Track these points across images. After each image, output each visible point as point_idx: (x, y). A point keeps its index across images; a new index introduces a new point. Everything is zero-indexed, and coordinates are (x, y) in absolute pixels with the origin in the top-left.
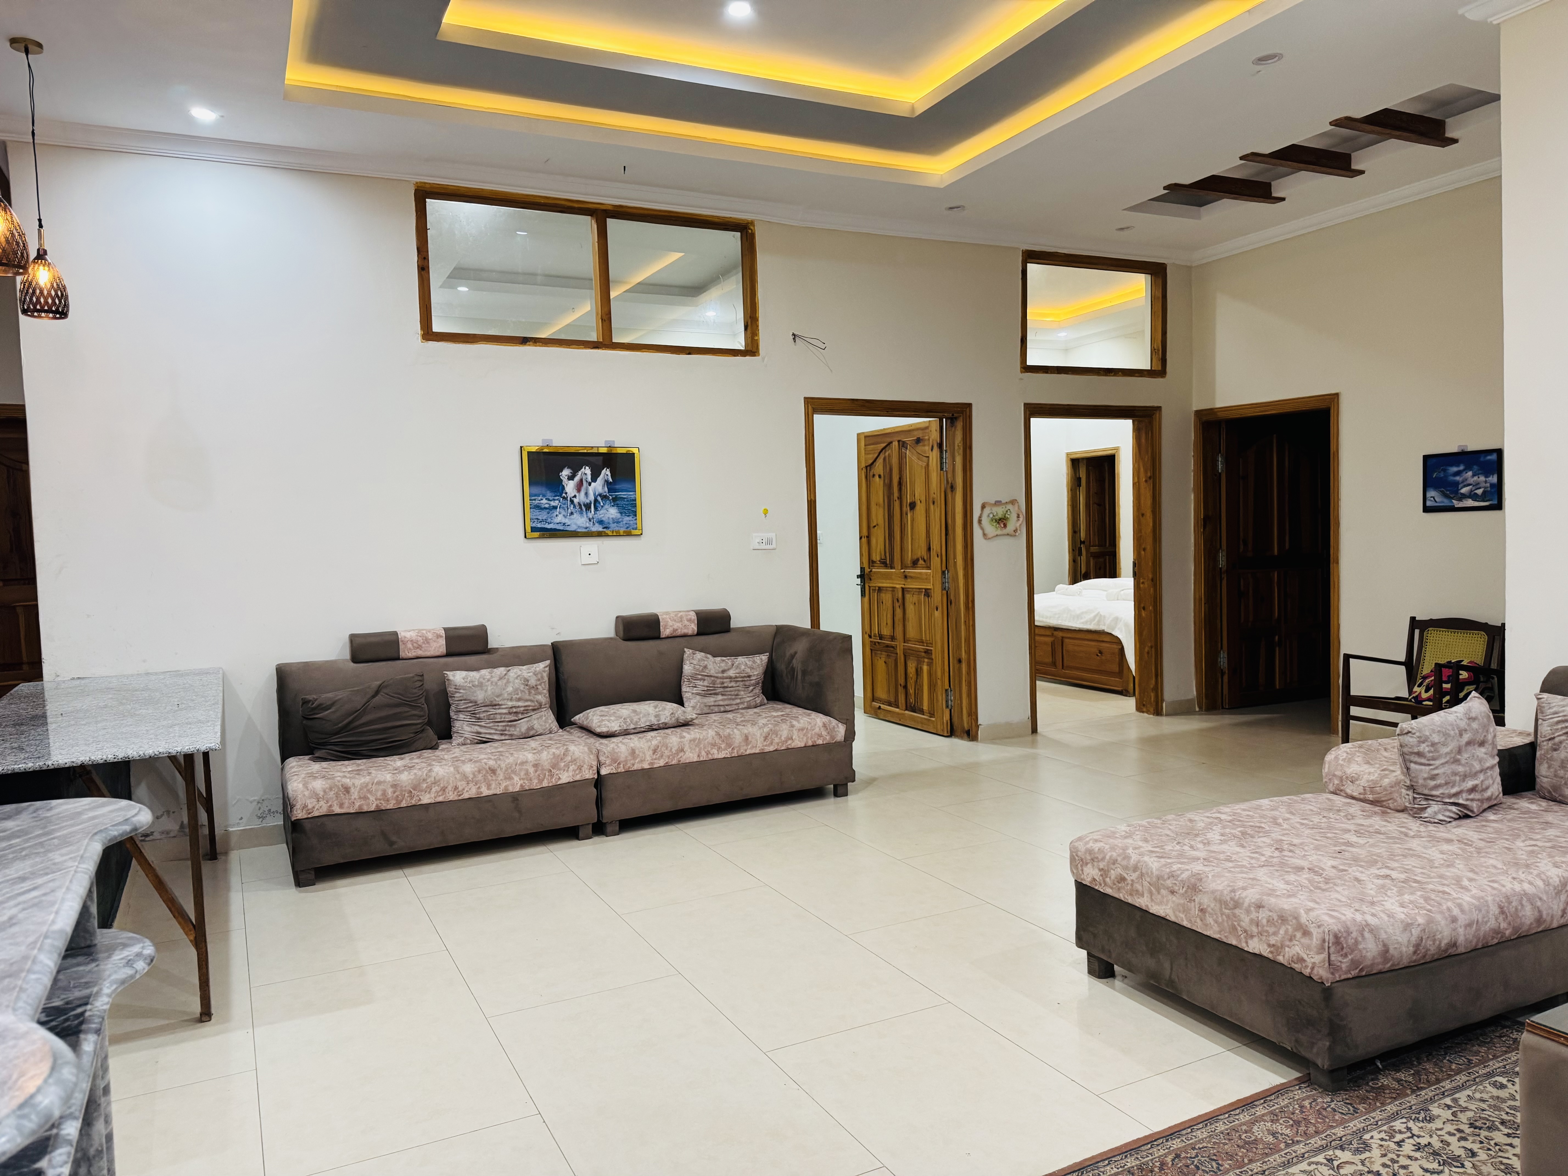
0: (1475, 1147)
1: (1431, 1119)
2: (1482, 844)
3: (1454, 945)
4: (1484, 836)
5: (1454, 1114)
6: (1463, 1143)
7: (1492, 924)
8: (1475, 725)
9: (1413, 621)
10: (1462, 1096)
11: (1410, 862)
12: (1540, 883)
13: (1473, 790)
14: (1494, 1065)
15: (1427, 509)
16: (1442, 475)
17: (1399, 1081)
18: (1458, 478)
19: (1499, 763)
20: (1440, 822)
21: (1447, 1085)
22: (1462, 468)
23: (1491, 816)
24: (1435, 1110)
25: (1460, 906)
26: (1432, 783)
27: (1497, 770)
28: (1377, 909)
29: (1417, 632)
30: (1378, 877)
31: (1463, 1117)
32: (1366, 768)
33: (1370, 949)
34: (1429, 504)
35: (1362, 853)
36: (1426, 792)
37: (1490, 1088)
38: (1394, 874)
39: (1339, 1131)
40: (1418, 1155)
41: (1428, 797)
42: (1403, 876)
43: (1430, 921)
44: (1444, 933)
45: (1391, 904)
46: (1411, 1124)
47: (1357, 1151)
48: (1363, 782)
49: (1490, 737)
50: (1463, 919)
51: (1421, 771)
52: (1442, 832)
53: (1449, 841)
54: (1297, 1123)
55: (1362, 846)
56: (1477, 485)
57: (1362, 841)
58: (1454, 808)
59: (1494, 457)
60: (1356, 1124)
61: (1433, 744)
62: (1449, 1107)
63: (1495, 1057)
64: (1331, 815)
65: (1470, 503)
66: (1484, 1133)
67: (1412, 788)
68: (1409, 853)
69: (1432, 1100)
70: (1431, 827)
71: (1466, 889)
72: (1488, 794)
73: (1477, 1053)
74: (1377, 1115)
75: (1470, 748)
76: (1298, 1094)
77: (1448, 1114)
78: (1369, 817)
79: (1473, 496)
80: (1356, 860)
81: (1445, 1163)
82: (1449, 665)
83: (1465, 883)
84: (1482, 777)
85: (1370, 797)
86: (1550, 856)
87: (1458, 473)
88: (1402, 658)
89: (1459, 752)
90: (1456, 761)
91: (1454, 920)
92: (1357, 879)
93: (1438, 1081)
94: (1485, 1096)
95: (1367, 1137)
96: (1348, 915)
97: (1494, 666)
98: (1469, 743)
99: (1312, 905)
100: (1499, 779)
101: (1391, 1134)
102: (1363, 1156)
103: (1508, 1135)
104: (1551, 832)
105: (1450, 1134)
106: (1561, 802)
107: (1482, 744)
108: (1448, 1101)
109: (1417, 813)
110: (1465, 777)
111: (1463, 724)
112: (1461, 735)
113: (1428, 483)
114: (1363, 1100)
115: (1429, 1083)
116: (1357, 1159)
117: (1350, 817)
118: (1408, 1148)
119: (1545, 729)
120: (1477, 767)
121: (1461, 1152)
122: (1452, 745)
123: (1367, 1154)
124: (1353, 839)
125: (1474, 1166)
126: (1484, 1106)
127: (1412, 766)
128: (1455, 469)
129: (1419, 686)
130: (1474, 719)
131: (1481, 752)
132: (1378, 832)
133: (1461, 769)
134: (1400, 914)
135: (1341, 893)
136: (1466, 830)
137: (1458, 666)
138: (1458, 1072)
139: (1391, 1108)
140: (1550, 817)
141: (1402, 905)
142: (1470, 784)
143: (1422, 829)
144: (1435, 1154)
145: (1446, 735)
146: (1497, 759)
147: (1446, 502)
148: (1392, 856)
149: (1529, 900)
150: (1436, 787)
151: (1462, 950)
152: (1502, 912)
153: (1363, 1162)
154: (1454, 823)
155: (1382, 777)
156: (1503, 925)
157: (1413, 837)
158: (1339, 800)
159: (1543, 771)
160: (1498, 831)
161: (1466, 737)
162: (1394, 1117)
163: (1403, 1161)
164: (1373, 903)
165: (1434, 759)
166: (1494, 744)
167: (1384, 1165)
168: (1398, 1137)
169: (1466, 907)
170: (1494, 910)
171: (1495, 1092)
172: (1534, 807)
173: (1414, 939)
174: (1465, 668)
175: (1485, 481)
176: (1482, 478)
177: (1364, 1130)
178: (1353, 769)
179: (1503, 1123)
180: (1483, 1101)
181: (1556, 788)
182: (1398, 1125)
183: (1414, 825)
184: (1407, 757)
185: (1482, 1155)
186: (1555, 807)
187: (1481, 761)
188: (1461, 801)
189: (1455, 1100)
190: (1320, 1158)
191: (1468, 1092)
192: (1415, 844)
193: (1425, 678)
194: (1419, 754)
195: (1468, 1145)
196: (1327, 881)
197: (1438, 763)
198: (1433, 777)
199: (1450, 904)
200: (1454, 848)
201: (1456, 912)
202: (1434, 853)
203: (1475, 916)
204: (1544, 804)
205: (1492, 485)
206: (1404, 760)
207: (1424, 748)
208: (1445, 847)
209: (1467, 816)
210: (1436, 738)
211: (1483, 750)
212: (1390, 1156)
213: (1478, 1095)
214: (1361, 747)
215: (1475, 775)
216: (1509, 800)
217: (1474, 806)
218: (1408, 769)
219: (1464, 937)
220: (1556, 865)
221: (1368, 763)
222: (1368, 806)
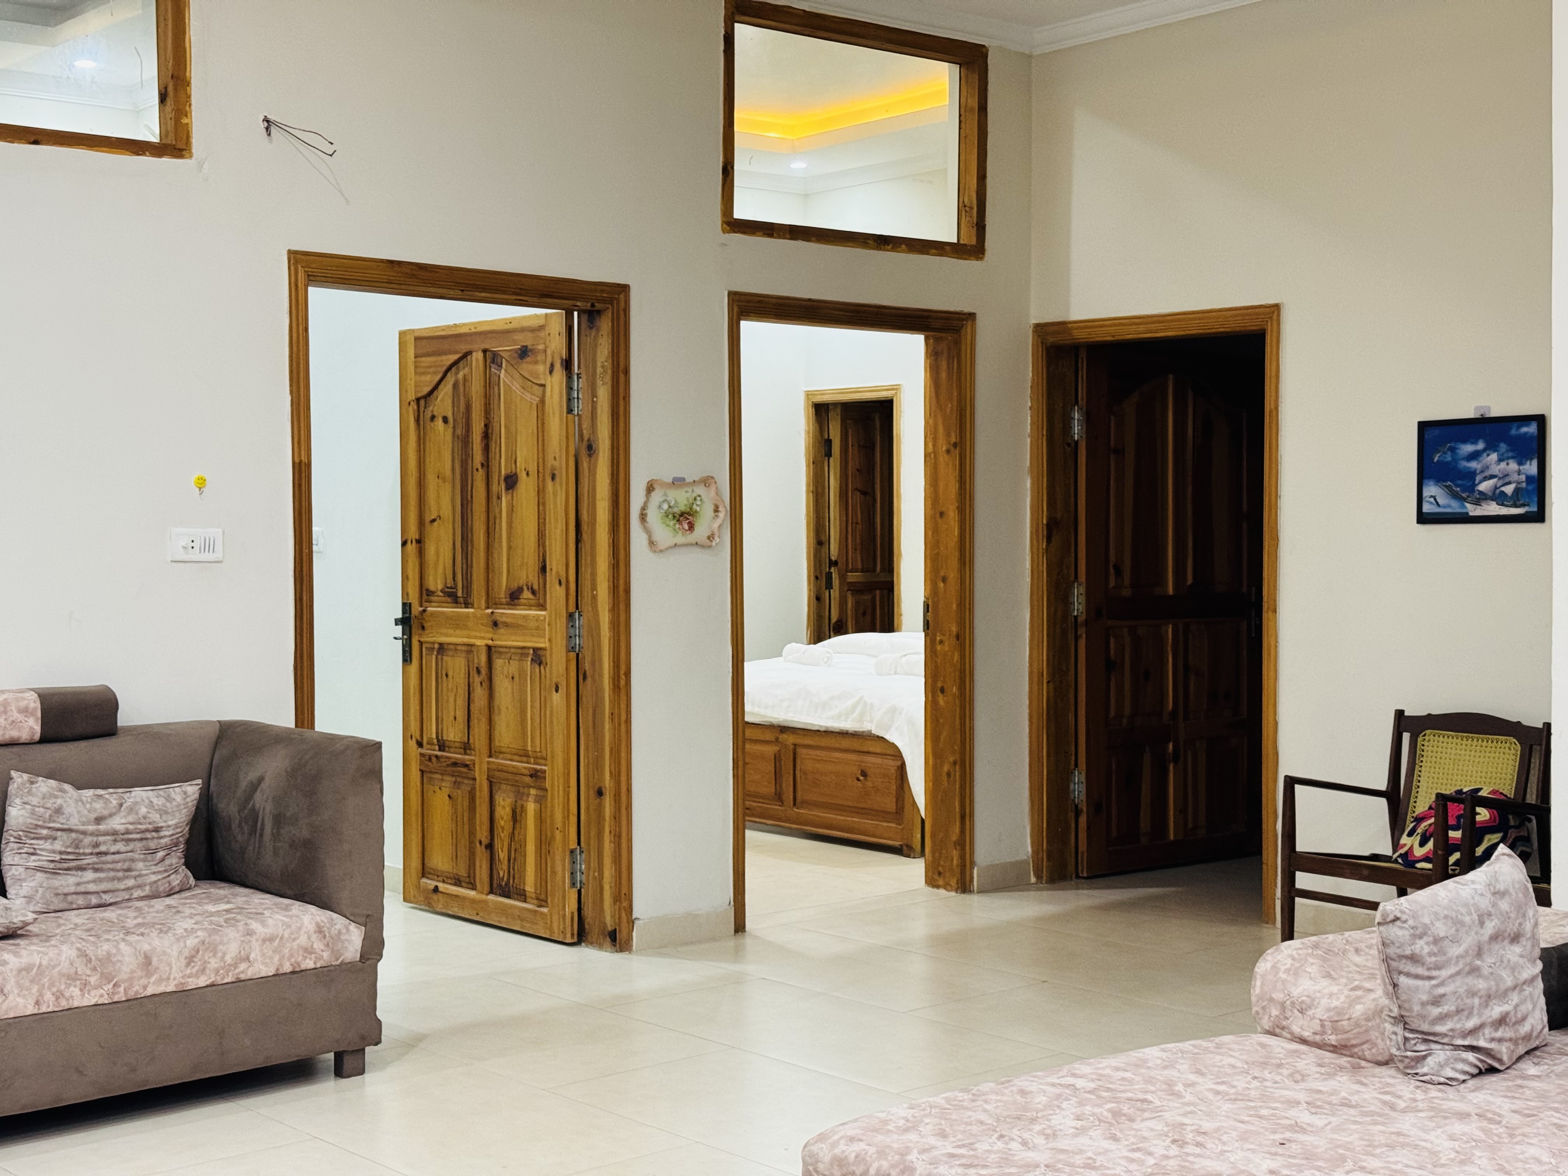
2: (1516, 1119)
4: (1519, 1104)
8: (1504, 905)
9: (1400, 718)
11: (1400, 1158)
13: (1502, 1021)
15: (1423, 518)
16: (1448, 458)
18: (1473, 465)
19: (1543, 972)
20: (1449, 1082)
22: (1481, 446)
23: (1529, 1068)
26: (1435, 1011)
27: (1540, 985)
29: (1406, 737)
32: (1324, 984)
34: (1426, 508)
35: (1318, 1143)
36: (1425, 1027)
41: (1428, 1037)
48: (1320, 1013)
49: (1528, 926)
51: (1417, 990)
52: (1451, 1100)
53: (1463, 1116)
55: (1319, 1131)
56: (1505, 478)
57: (1319, 1121)
58: (1471, 1056)
59: (1532, 429)
61: (1436, 941)
64: (1266, 1074)
65: (1492, 509)
67: (1401, 1020)
68: (1399, 1141)
70: (1434, 1092)
72: (1525, 1029)
75: (1496, 947)
78: (1331, 1076)
79: (1499, 498)
80: (1310, 1157)
82: (1458, 797)
84: (1515, 998)
85: (1333, 1039)
87: (1474, 456)
88: (1383, 786)
89: (1479, 954)
90: (1474, 971)
97: (1532, 798)
98: (1495, 938)
100: (1542, 1000)
107: (1515, 938)
109: (1409, 1066)
110: (1488, 999)
111: (1485, 904)
112: (1482, 924)
113: (1425, 472)
117: (1299, 1077)
120: (1509, 982)
122: (1468, 941)
124: (1305, 1117)
127: (1403, 980)
128: (1468, 448)
129: (1410, 834)
130: (1500, 894)
131: (1513, 952)
132: (1346, 1104)
133: (1481, 985)
136: (1490, 1095)
137: (1473, 799)
142: (1496, 1010)
143: (1419, 1095)
145: (1458, 923)
146: (1540, 966)
147: (1454, 507)
148: (1370, 1147)
150: (1442, 1018)
154: (1472, 1083)
155: (1352, 1002)
157: (1404, 1111)
158: (1279, 1046)
160: (1542, 1096)
161: (1490, 927)
165: (1438, 967)
166: (1534, 938)
174: (1485, 802)
175: (1518, 471)
176: (1513, 466)
178: (1303, 988)
183: (1406, 1088)
184: (1393, 965)
187: (1513, 969)
188: (1482, 1043)
192: (1407, 1124)
193: (1419, 820)
194: (1414, 959)
197: (1444, 973)
198: (1436, 1001)
200: (1472, 1128)
202: (1439, 1140)
205: (1529, 479)
206: (1389, 970)
207: (1422, 947)
208: (1458, 1127)
209: (1492, 1070)
210: (1441, 929)
211: (1517, 949)
214: (1316, 946)
215: (1504, 995)
217: (1504, 1051)
218: (1395, 986)
221: (1328, 976)
222: (1328, 1056)
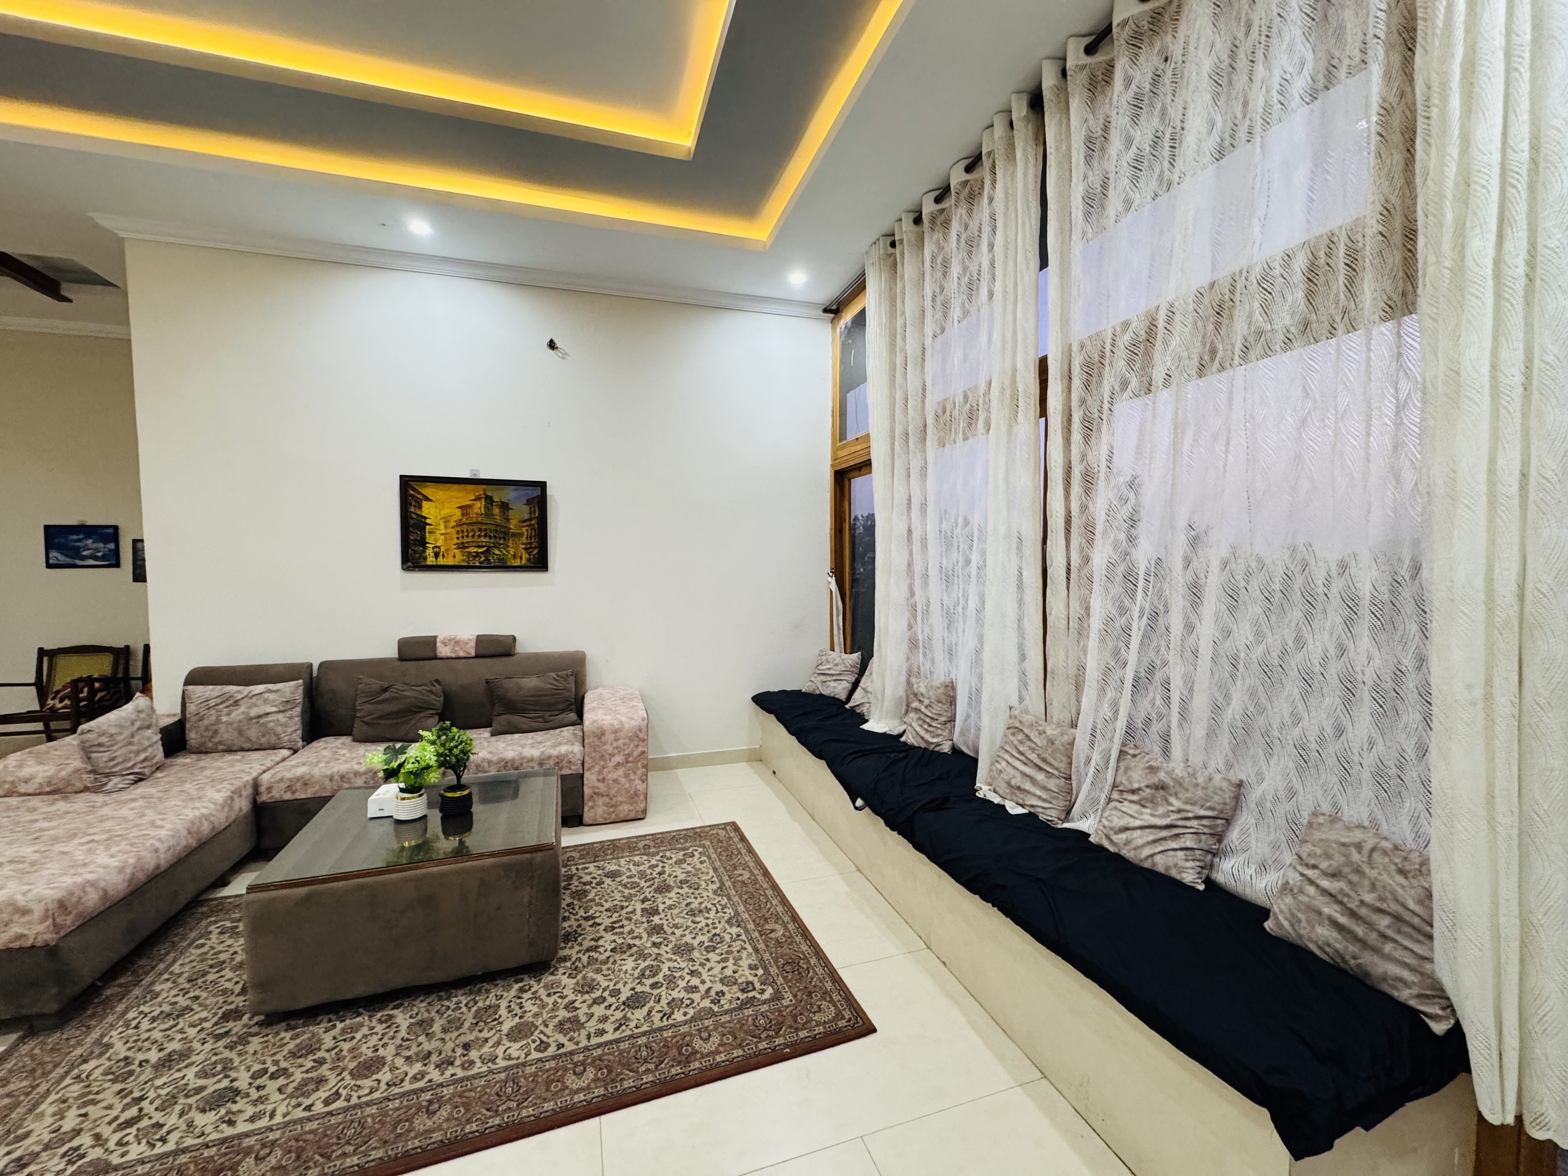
0: (197, 993)
1: (157, 995)
2: (160, 794)
3: (158, 867)
4: (160, 788)
5: (174, 982)
6: (187, 996)
7: (183, 843)
8: (143, 715)
9: (42, 652)
10: (176, 968)
11: (108, 825)
12: (212, 806)
13: (145, 760)
14: (193, 935)
15: (49, 566)
16: (63, 541)
17: (120, 986)
18: (78, 544)
19: (161, 739)
20: (121, 790)
21: (162, 966)
22: (81, 536)
23: (159, 775)
24: (157, 988)
25: (160, 840)
26: (112, 763)
27: (160, 743)
28: (92, 867)
29: (45, 659)
30: (83, 844)
31: (181, 980)
32: (41, 768)
33: (92, 899)
34: (51, 561)
35: (60, 832)
36: (107, 771)
37: (193, 951)
38: (96, 838)
39: (79, 1051)
40: (155, 1025)
41: (108, 775)
42: (105, 836)
43: (139, 859)
44: (150, 862)
45: (102, 858)
46: (142, 1008)
47: (101, 1055)
48: (38, 780)
49: (154, 721)
50: (162, 847)
51: (102, 758)
52: (124, 796)
53: (134, 800)
54: (33, 1071)
55: (57, 827)
56: (97, 550)
57: (54, 823)
58: (131, 777)
59: (111, 531)
60: (95, 1035)
61: (111, 736)
62: (168, 980)
63: (191, 930)
64: (10, 814)
65: (92, 562)
66: (200, 981)
67: (93, 772)
68: (103, 819)
69: (153, 983)
70: (114, 795)
71: (161, 827)
72: (156, 760)
73: (176, 935)
74: (110, 1019)
75: (141, 732)
76: (24, 1049)
77: (169, 984)
78: (53, 804)
79: (95, 558)
80: (56, 840)
81: (178, 1016)
82: (81, 679)
83: (159, 823)
84: (150, 750)
85: (48, 789)
86: (213, 787)
87: (79, 540)
88: (32, 681)
89: (133, 736)
90: (131, 743)
91: (156, 851)
92: (63, 853)
93: (153, 968)
94: (192, 958)
95: (106, 1040)
96: (68, 881)
97: (120, 675)
98: (139, 729)
99: (26, 888)
100: (161, 749)
101: (127, 1025)
102: (108, 1055)
103: (218, 972)
104: (207, 773)
105: (175, 996)
106: (206, 753)
107: (148, 727)
108: (166, 976)
109: (96, 789)
110: (138, 753)
111: (133, 717)
112: (133, 724)
113: (49, 547)
114: (93, 1016)
115: (147, 974)
116: (102, 1060)
117: (33, 810)
118: (145, 1025)
119: (191, 708)
120: (147, 743)
121: (188, 1002)
122: (126, 733)
123: (111, 1051)
124: (46, 824)
125: (200, 1005)
126: (195, 964)
127: (94, 755)
128: (75, 537)
129: (53, 699)
130: (140, 712)
131: (148, 733)
132: (67, 813)
133: (134, 748)
134: (114, 862)
135: (53, 868)
136: (142, 789)
137: (90, 681)
138: (167, 954)
139: (120, 1008)
140: (202, 764)
141: (112, 856)
142: (142, 756)
143: (107, 798)
144: (169, 1015)
145: (121, 726)
146: (159, 736)
147: (69, 561)
148: (90, 825)
149: (206, 819)
150: (114, 766)
151: (163, 869)
152: (190, 833)
153: (109, 1059)
154: (132, 787)
155: (59, 771)
156: (191, 841)
157: (101, 807)
158: (14, 801)
159: (193, 737)
160: (170, 782)
161: (137, 724)
162: (125, 1013)
163: (144, 1036)
164: (85, 865)
165: (112, 746)
166: (156, 726)
167: (129, 1049)
168: (134, 1023)
169: (164, 839)
170: (184, 833)
171: (199, 951)
172: (188, 760)
173: (128, 876)
174: (97, 680)
175: (103, 548)
176: (101, 545)
177: (102, 1036)
178: (25, 772)
179: (211, 967)
180: (192, 961)
181: (202, 744)
182: (131, 1015)
183: (99, 798)
184: (87, 751)
185: (204, 995)
186: (203, 756)
187: (148, 738)
188: (136, 770)
189: (171, 973)
190: (68, 1081)
191: (180, 962)
192: (105, 811)
193: (57, 692)
194: (100, 745)
195: (191, 995)
196: (33, 864)
197: (115, 748)
198: (113, 759)
199: (151, 841)
200: (141, 803)
201: (158, 844)
202: (125, 812)
203: (172, 842)
204: (194, 757)
205: (110, 550)
206: (86, 752)
207: (103, 739)
208: (134, 805)
209: (141, 780)
210: (113, 730)
211: (150, 731)
212: (132, 1039)
213: (187, 960)
214: (30, 752)
215: (145, 750)
216: (168, 761)
217: (147, 771)
218: (89, 758)
219: (164, 859)
220: (219, 791)
221: (41, 763)
222: (45, 797)
